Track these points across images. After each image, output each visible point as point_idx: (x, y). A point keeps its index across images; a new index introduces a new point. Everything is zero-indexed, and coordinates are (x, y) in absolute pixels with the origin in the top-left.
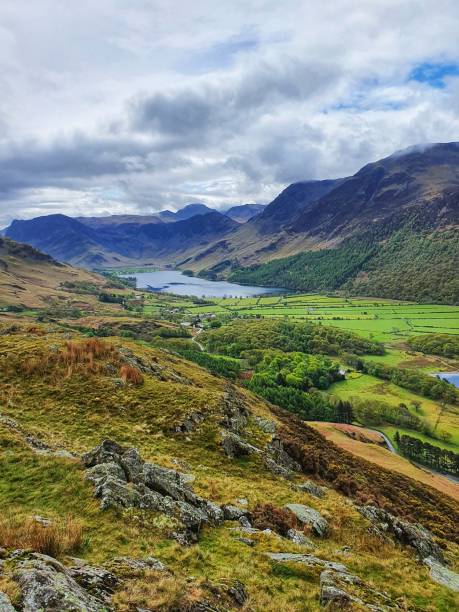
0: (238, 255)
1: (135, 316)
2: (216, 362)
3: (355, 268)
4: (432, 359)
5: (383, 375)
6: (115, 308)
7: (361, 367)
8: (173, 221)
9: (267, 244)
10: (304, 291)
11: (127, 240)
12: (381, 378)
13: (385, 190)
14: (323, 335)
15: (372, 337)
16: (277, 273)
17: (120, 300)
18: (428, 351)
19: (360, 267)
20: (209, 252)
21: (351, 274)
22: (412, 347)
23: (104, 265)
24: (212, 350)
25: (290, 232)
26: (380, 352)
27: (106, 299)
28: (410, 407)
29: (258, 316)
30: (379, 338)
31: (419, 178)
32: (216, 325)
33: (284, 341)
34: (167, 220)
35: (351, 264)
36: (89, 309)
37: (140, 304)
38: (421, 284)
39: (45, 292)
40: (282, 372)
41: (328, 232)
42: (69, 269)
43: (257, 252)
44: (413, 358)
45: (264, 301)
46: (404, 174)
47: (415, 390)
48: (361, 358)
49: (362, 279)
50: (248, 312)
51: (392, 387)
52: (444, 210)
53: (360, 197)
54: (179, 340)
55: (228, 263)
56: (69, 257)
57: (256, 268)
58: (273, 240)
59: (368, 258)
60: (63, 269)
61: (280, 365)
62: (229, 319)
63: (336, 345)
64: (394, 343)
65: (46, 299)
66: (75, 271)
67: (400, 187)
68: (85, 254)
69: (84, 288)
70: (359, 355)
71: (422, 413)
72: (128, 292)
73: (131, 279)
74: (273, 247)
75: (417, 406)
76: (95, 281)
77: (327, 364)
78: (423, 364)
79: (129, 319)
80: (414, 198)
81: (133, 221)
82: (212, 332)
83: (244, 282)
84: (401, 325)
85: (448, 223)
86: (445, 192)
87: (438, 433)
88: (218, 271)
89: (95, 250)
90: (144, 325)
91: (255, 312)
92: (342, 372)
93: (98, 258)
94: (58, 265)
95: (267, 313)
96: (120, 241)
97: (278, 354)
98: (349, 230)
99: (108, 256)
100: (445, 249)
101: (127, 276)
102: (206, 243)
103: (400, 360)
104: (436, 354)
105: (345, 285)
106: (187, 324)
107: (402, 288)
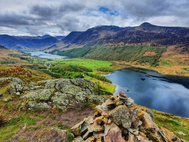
0: (59, 48)
1: (31, 63)
2: (54, 74)
3: (86, 52)
4: (102, 72)
5: (92, 76)
6: (25, 61)
7: (87, 75)
8: (41, 38)
9: (66, 46)
10: (75, 57)
11: (28, 43)
12: (92, 77)
13: (93, 35)
14: (79, 67)
15: (90, 68)
16: (69, 53)
17: (27, 59)
18: (101, 71)
19: (87, 52)
20: (51, 47)
21: (86, 54)
22: (98, 70)
23: (21, 50)
24: (53, 72)
25: (72, 43)
26: (91, 71)
27: (22, 59)
28: (97, 82)
29: (64, 63)
30: (91, 68)
31: (100, 33)
32: (54, 66)
33: (71, 69)
34: (39, 38)
35: (85, 52)
36: (17, 61)
37: (33, 60)
38: (100, 56)
39: (3, 56)
40: (70, 76)
41: (80, 44)
42: (10, 50)
43: (64, 48)
44: (98, 72)
45: (66, 60)
46: (97, 32)
47: (98, 79)
48: (88, 73)
49: (88, 55)
50: (62, 62)
51: (94, 78)
52: (105, 40)
53: (88, 36)
54: (44, 69)
55: (56, 50)
56: (10, 47)
57: (63, 51)
58: (67, 45)
59: (89, 50)
60: (8, 50)
61: (69, 75)
62: (57, 64)
63: (82, 70)
64: (95, 69)
65: (3, 58)
66: (12, 51)
67: (96, 35)
68: (15, 46)
69: (15, 56)
70: (87, 72)
71: (100, 84)
72: (29, 57)
73: (29, 53)
74: (67, 47)
75: (99, 82)
76: (19, 54)
77: (80, 74)
78: (100, 73)
79: (29, 64)
80: (99, 37)
81: (29, 38)
82: (53, 67)
83: (60, 55)
84: (96, 65)
85: (105, 43)
86: (105, 36)
87: (103, 88)
88: (54, 52)
89: (18, 45)
90: (34, 65)
91: (63, 62)
92: (83, 76)
93: (19, 47)
94: (7, 49)
95: (66, 63)
96: (26, 43)
97: (69, 72)
98: (85, 44)
99: (22, 47)
100: (105, 49)
101: (28, 53)
102: (50, 45)
103: (95, 73)
104: (103, 71)
105: (84, 56)
106: (46, 65)
107: (96, 57)
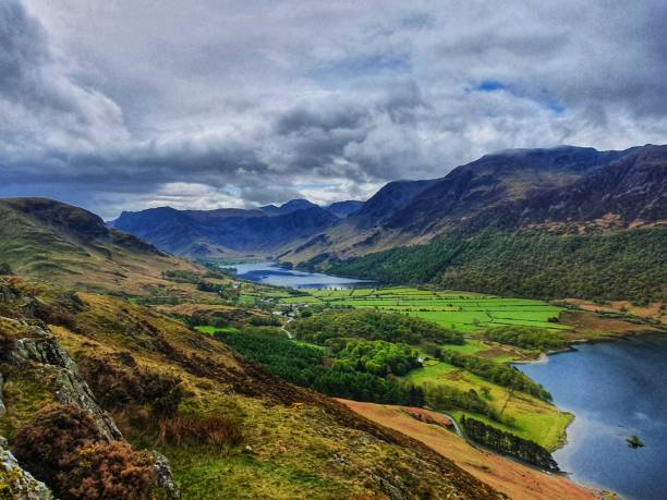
0: (336, 248)
1: (230, 305)
2: (299, 348)
3: (444, 262)
4: (507, 348)
5: (458, 363)
6: (212, 297)
7: (438, 355)
8: (277, 214)
9: (363, 239)
10: (396, 283)
11: (231, 232)
12: (456, 365)
13: (473, 190)
14: (407, 325)
15: (453, 327)
16: (373, 265)
17: (217, 289)
18: (504, 341)
19: (449, 262)
20: (308, 245)
21: (441, 268)
22: (489, 337)
23: (208, 256)
24: (299, 337)
25: (385, 227)
26: (460, 341)
27: (204, 288)
28: (480, 394)
29: (349, 307)
30: (460, 328)
31: (505, 181)
32: (306, 315)
33: (370, 330)
34: (270, 214)
35: (441, 259)
36: (186, 298)
37: (236, 294)
38: (505, 279)
39: (145, 280)
40: (362, 359)
41: (421, 229)
42: (171, 259)
43: (354, 245)
44: (489, 347)
45: (357, 292)
46: (490, 177)
47: (486, 377)
48: (439, 347)
49: (451, 273)
50: (340, 303)
51: (466, 374)
52: (526, 210)
53: (451, 196)
54: (268, 328)
55: (326, 256)
56: (174, 248)
57: (352, 260)
58: (369, 234)
59: (456, 254)
60: (165, 259)
61: (361, 352)
62: (320, 309)
63: (419, 335)
64: (474, 333)
65: (146, 287)
66: (177, 261)
67: (487, 189)
68: (190, 246)
69: (183, 277)
70: (438, 343)
71: (490, 398)
72: (227, 281)
73: (231, 269)
74: (369, 242)
75: (486, 391)
76: (195, 270)
77: (407, 352)
78: (498, 353)
79: (221, 307)
80: (499, 199)
81: (238, 215)
82: (301, 321)
83: (340, 274)
84: (482, 317)
85: (530, 223)
86: (527, 193)
87: (503, 418)
88: (317, 262)
89: (200, 242)
90: (236, 313)
91: (346, 303)
92: (420, 360)
93: (202, 249)
94: (162, 255)
95: (358, 305)
96: (224, 233)
97: (361, 342)
98: (440, 227)
99: (212, 247)
100: (527, 246)
101: (227, 267)
102: (306, 236)
103: (477, 350)
104: (512, 344)
105: (435, 278)
106: (279, 313)
107: (486, 282)
